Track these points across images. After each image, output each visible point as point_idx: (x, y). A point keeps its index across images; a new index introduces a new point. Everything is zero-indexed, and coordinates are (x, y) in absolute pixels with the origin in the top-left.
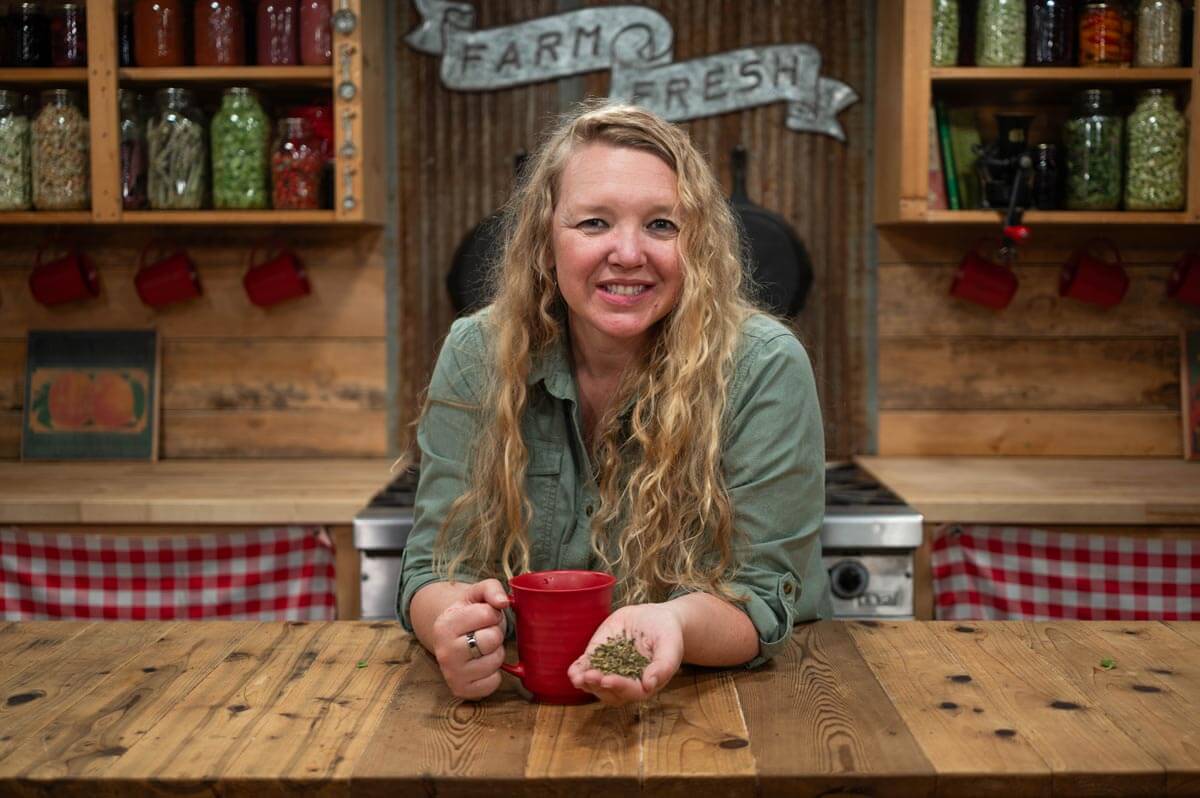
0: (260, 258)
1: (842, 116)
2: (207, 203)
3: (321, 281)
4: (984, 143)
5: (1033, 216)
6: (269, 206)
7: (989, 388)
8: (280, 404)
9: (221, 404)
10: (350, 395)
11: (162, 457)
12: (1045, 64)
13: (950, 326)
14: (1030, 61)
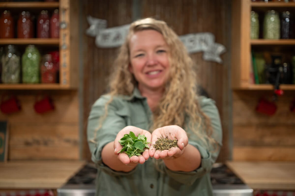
0: (40, 98)
1: (222, 55)
2: (21, 81)
3: (59, 106)
4: (267, 63)
5: (283, 87)
6: (40, 82)
7: (268, 140)
8: (46, 143)
9: (27, 144)
10: (68, 141)
11: (9, 160)
12: (286, 38)
13: (255, 120)
14: (281, 37)
